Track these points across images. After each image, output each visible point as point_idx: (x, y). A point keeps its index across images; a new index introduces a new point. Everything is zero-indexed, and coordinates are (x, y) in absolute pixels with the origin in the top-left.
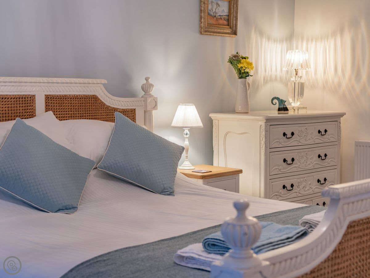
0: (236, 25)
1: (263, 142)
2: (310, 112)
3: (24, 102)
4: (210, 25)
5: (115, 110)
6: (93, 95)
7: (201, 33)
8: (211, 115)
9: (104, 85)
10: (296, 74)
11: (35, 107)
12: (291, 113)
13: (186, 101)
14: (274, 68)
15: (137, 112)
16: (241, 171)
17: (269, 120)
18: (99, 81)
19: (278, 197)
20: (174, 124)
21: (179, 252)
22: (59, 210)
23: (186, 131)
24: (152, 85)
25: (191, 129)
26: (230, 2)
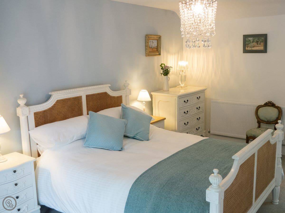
0: (160, 51)
3: (77, 100)
4: (150, 52)
6: (105, 92)
7: (146, 56)
8: (152, 93)
9: (109, 87)
10: (183, 72)
11: (82, 101)
15: (123, 97)
16: (165, 119)
17: (179, 97)
18: (106, 85)
19: (182, 128)
20: (138, 100)
23: (144, 102)
24: (128, 84)
26: (158, 40)
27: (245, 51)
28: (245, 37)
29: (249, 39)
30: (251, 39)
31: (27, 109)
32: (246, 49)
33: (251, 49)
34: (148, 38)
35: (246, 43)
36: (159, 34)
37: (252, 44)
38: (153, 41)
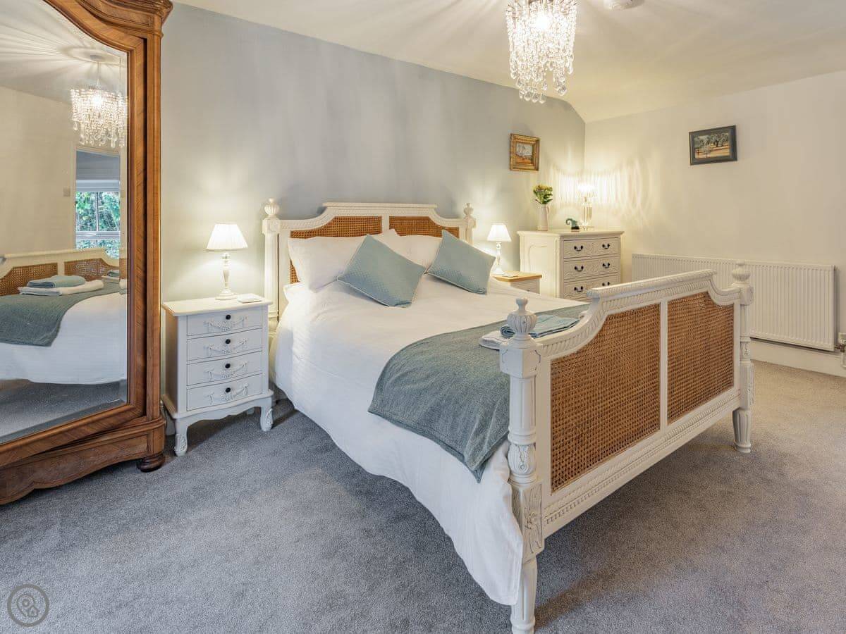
0: (538, 163)
1: (558, 254)
2: (596, 231)
3: (373, 221)
4: (518, 163)
5: (443, 228)
6: (427, 217)
7: (510, 169)
8: (519, 232)
9: (435, 209)
10: (586, 201)
11: (381, 225)
12: (581, 231)
13: (498, 222)
14: (568, 197)
15: (460, 230)
16: (541, 276)
17: (563, 237)
18: (431, 206)
19: (571, 297)
20: (489, 239)
21: (483, 337)
22: (397, 305)
23: (498, 245)
24: (471, 210)
25: (503, 243)
26: (533, 146)
27: (695, 161)
28: (693, 135)
29: (701, 137)
30: (704, 138)
31: (278, 222)
32: (696, 156)
33: (705, 156)
34: (514, 139)
35: (696, 146)
36: (537, 135)
37: (706, 148)
38: (525, 146)
